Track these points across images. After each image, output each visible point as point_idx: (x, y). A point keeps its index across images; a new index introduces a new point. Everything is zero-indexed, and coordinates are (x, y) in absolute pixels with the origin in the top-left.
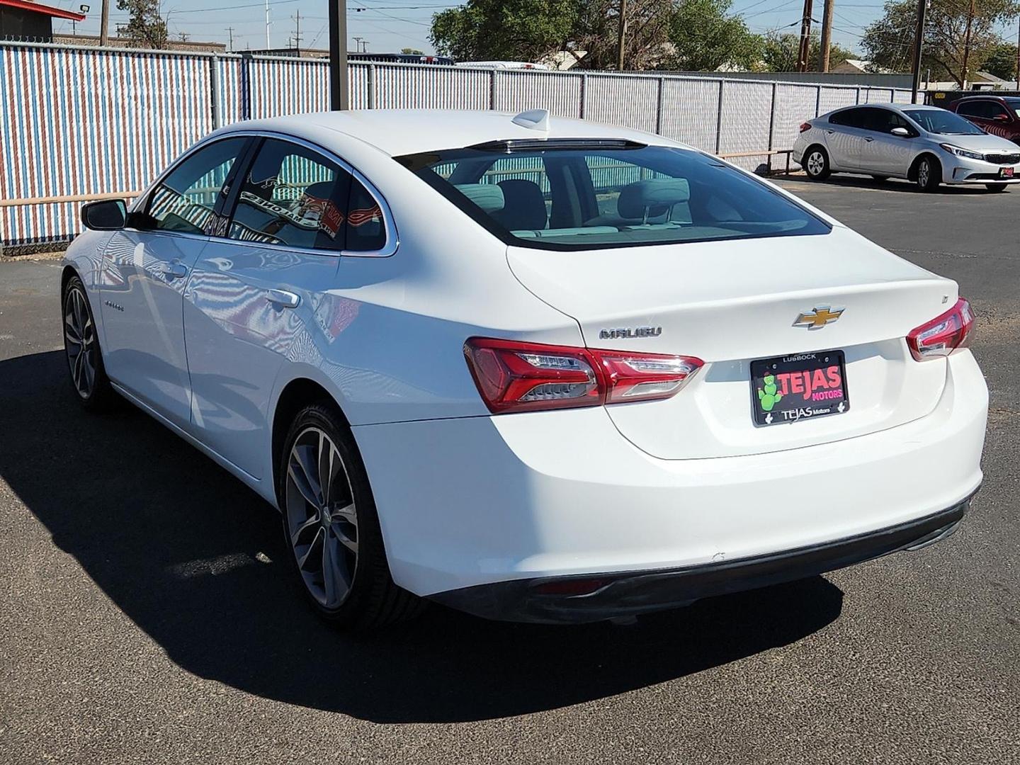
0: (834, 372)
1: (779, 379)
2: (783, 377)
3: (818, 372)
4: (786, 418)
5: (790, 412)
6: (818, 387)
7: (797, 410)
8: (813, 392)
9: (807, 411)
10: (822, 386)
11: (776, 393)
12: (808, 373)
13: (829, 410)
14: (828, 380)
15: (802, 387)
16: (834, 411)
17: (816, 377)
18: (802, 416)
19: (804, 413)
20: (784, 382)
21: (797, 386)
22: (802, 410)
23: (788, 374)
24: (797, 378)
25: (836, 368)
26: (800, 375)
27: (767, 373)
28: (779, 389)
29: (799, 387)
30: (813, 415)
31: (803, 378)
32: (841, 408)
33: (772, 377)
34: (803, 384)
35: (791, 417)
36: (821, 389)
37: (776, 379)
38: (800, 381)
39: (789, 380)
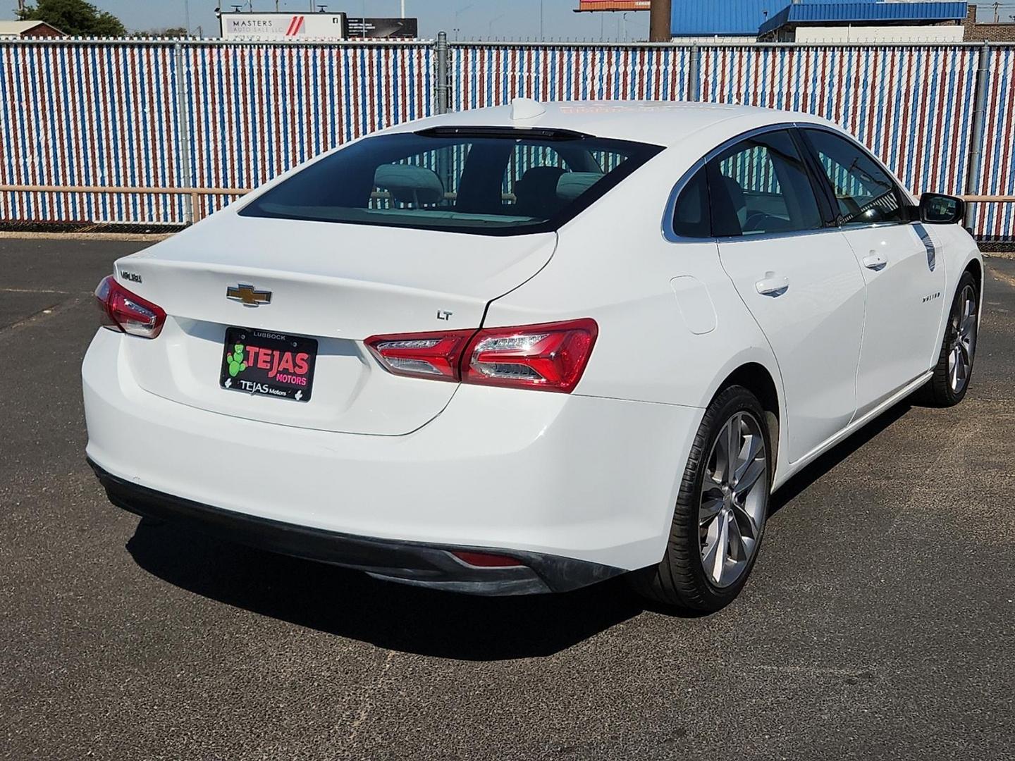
0: (303, 359)
1: (247, 350)
2: (252, 350)
3: (288, 355)
4: (243, 387)
5: (248, 384)
6: (284, 369)
7: (255, 384)
8: (278, 372)
9: (264, 387)
10: (288, 369)
11: (242, 362)
12: (278, 352)
13: (285, 394)
14: (295, 365)
15: (269, 365)
16: (291, 396)
17: (285, 359)
18: (258, 391)
19: (260, 388)
20: (252, 355)
21: (264, 362)
22: (259, 385)
23: (258, 349)
24: (265, 354)
25: (306, 356)
26: (270, 352)
27: (239, 342)
28: (246, 358)
29: (265, 364)
30: (268, 393)
31: (272, 356)
32: (299, 395)
33: (241, 347)
34: (272, 362)
35: (248, 388)
36: (286, 371)
37: (245, 349)
38: (268, 359)
39: (257, 354)
